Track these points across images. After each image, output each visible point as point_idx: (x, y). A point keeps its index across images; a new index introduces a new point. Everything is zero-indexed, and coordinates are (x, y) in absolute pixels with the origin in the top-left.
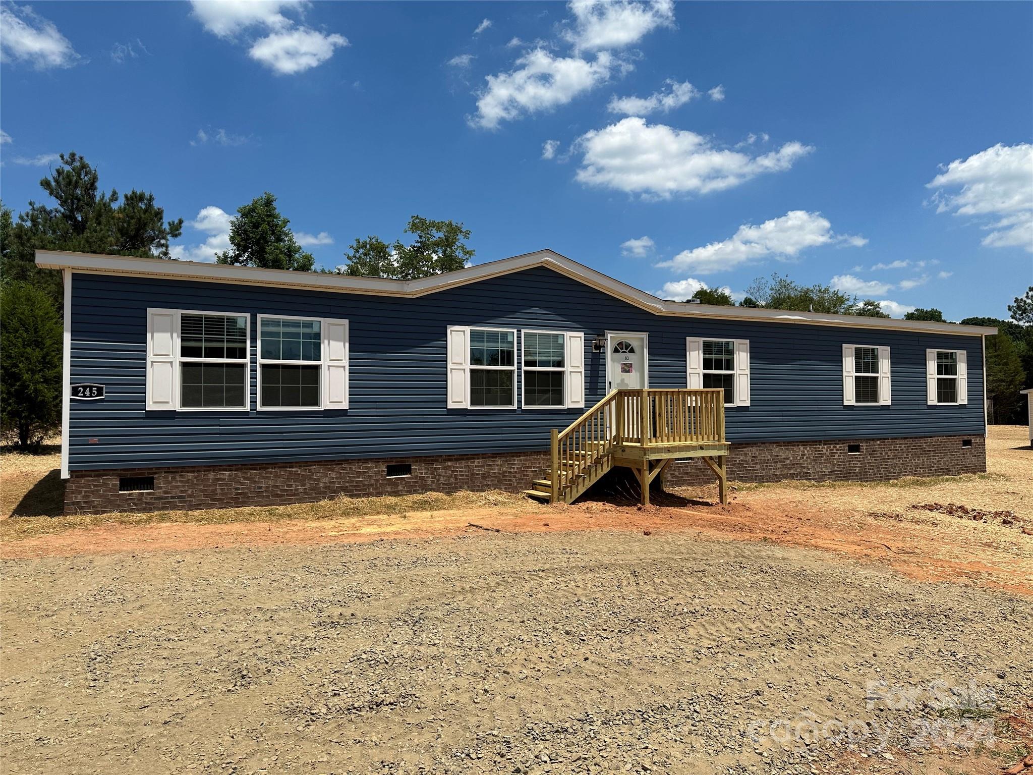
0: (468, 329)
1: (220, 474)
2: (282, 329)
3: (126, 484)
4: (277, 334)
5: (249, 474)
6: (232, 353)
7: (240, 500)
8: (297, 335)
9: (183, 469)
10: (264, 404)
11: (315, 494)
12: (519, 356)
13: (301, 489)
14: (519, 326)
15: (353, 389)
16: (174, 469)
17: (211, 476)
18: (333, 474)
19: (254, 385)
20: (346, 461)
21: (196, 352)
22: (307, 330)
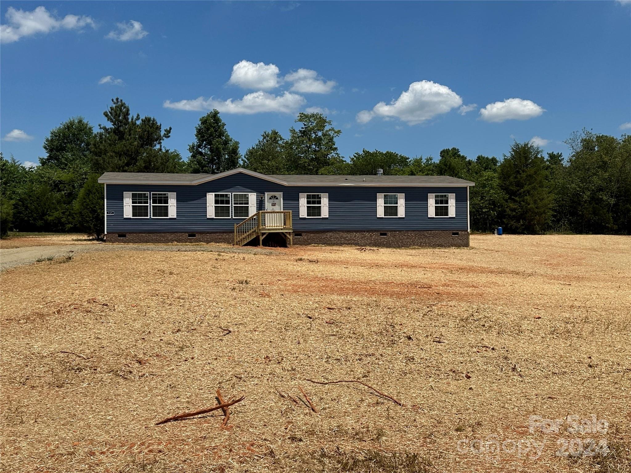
0: (214, 194)
1: (142, 234)
2: (158, 196)
3: (120, 236)
4: (156, 197)
5: (150, 234)
6: (145, 203)
7: (147, 242)
8: (162, 197)
9: (133, 233)
10: (153, 216)
11: (166, 241)
12: (232, 201)
13: (164, 239)
14: (232, 192)
15: (178, 212)
16: (131, 232)
17: (140, 235)
18: (172, 236)
19: (150, 211)
20: (176, 232)
21: (136, 203)
22: (165, 196)
